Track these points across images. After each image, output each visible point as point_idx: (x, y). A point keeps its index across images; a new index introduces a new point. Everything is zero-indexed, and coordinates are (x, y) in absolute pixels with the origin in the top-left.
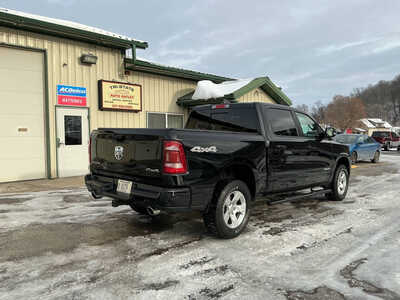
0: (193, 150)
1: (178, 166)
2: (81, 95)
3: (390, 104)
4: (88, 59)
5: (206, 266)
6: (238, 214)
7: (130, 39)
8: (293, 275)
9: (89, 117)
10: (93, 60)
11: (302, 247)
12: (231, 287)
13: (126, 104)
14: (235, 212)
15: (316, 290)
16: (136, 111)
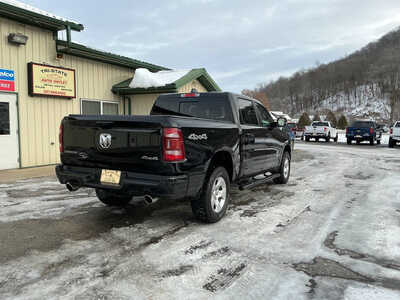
0: (190, 137)
1: (177, 153)
2: (9, 78)
3: (289, 98)
4: (18, 39)
5: (210, 249)
6: (220, 199)
7: (64, 20)
8: (288, 250)
9: (17, 104)
10: (23, 41)
11: (280, 225)
12: (243, 266)
13: (59, 90)
14: (218, 197)
15: (314, 260)
16: (69, 98)
